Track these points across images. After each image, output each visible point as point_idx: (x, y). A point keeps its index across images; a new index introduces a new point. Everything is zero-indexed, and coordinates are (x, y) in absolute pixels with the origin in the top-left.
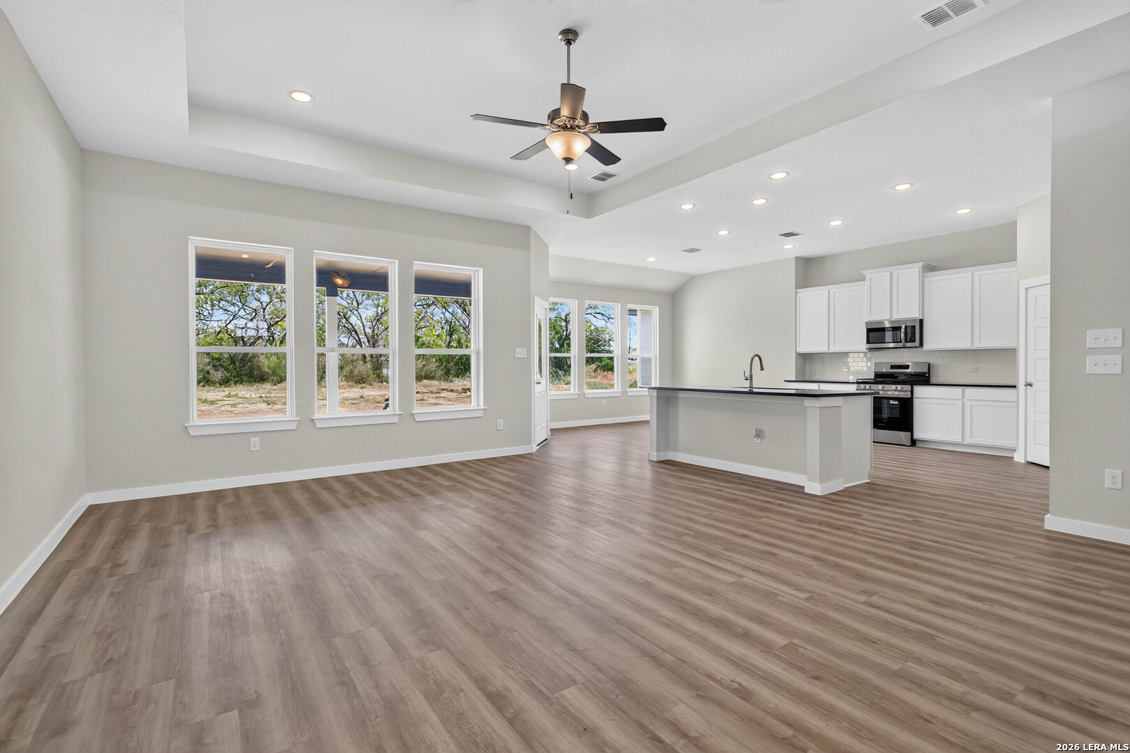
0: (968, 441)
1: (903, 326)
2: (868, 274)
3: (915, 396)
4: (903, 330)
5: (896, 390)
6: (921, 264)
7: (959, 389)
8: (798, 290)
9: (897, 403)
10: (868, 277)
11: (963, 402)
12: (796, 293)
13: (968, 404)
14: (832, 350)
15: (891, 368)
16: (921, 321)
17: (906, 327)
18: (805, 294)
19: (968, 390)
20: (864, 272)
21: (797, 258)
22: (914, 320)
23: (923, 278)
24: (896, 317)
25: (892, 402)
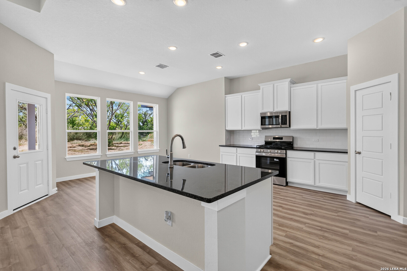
0: (317, 184)
1: (280, 116)
2: (262, 86)
3: (288, 156)
4: (280, 118)
5: (277, 153)
6: (289, 79)
7: (312, 153)
8: (226, 96)
9: (278, 160)
10: (261, 88)
11: (314, 161)
12: (225, 97)
13: (317, 162)
14: (243, 129)
15: (273, 139)
16: (290, 112)
17: (282, 116)
18: (230, 98)
19: (317, 154)
20: (259, 85)
21: (226, 78)
22: (286, 112)
23: (290, 88)
24: (276, 110)
25: (275, 160)
